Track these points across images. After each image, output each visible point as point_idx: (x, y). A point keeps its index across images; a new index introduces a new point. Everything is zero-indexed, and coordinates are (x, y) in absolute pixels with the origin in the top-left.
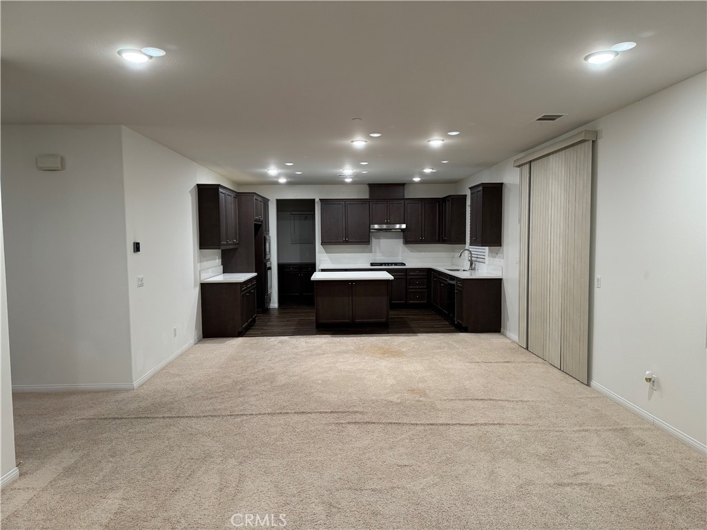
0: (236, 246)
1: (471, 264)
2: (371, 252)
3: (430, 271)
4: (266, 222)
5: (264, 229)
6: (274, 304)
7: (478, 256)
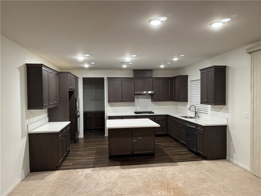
0: (57, 105)
1: (196, 114)
2: (135, 106)
3: (167, 116)
4: (76, 90)
5: (75, 94)
6: (81, 135)
7: (199, 109)
